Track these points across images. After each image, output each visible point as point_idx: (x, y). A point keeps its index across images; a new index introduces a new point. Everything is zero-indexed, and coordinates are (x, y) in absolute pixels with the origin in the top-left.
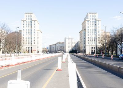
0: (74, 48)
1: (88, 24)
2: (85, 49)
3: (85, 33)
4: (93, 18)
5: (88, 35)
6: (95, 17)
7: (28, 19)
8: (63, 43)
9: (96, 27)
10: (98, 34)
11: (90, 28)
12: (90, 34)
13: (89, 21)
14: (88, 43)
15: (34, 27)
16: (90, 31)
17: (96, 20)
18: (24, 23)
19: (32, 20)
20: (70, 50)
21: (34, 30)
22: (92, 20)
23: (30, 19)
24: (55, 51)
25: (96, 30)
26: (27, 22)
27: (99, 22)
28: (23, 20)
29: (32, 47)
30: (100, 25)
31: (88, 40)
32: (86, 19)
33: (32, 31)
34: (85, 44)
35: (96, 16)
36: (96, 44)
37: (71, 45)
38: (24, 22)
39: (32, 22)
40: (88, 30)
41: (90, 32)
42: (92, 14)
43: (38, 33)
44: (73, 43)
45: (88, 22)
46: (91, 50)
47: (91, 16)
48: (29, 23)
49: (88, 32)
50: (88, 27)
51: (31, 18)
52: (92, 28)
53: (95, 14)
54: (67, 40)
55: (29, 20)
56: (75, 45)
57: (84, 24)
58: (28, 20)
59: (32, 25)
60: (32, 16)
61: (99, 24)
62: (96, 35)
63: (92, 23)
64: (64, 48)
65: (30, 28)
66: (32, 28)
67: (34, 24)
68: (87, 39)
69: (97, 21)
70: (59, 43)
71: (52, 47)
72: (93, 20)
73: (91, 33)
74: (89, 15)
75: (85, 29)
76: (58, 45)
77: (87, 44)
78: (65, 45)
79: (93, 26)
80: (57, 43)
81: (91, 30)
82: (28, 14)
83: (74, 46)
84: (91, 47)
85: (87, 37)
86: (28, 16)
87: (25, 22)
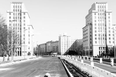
0: (71, 48)
1: (96, 17)
2: (91, 50)
3: (91, 29)
4: (102, 9)
5: (96, 31)
6: (104, 9)
7: (16, 10)
8: (57, 42)
9: (106, 22)
10: (108, 30)
11: (97, 23)
12: (97, 30)
13: (97, 14)
14: (96, 42)
15: (24, 21)
16: (97, 26)
17: (105, 12)
18: (10, 16)
19: (21, 11)
20: (66, 51)
21: (24, 24)
22: (100, 12)
23: (18, 10)
24: (46, 52)
25: (106, 25)
26: (14, 14)
27: (109, 14)
28: (8, 11)
29: (21, 48)
30: (111, 19)
31: (96, 39)
32: (93, 11)
33: (21, 26)
34: (91, 43)
35: (105, 7)
36: (106, 43)
37: (68, 45)
38: (10, 14)
39: (21, 15)
40: (95, 25)
41: (97, 28)
42: (100, 5)
43: (29, 28)
44: (70, 42)
45: (95, 14)
46: (100, 52)
47: (98, 7)
48: (18, 16)
49: (96, 28)
50: (95, 21)
51: (20, 9)
52: (100, 22)
53: (104, 5)
54: (62, 38)
55: (18, 12)
56: (73, 45)
57: (88, 17)
58: (15, 12)
59: (21, 18)
60: (21, 7)
61: (109, 18)
62: (106, 32)
63: (100, 16)
64: (58, 48)
65: (18, 22)
66: (21, 23)
67: (24, 17)
68: (94, 37)
69: (107, 14)
70: (51, 42)
71: (41, 47)
72: (102, 12)
73: (99, 28)
74: (97, 5)
75: (91, 24)
76: (49, 44)
77: (94, 43)
78: (60, 45)
79: (102, 19)
80: (48, 42)
81: (99, 25)
82: (16, 4)
83: (71, 46)
84: (99, 47)
85: (94, 33)
86: (16, 7)
87: (12, 14)
